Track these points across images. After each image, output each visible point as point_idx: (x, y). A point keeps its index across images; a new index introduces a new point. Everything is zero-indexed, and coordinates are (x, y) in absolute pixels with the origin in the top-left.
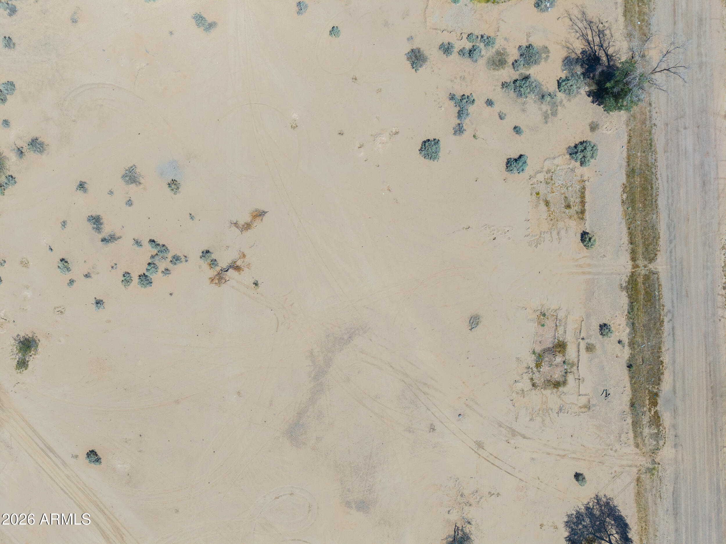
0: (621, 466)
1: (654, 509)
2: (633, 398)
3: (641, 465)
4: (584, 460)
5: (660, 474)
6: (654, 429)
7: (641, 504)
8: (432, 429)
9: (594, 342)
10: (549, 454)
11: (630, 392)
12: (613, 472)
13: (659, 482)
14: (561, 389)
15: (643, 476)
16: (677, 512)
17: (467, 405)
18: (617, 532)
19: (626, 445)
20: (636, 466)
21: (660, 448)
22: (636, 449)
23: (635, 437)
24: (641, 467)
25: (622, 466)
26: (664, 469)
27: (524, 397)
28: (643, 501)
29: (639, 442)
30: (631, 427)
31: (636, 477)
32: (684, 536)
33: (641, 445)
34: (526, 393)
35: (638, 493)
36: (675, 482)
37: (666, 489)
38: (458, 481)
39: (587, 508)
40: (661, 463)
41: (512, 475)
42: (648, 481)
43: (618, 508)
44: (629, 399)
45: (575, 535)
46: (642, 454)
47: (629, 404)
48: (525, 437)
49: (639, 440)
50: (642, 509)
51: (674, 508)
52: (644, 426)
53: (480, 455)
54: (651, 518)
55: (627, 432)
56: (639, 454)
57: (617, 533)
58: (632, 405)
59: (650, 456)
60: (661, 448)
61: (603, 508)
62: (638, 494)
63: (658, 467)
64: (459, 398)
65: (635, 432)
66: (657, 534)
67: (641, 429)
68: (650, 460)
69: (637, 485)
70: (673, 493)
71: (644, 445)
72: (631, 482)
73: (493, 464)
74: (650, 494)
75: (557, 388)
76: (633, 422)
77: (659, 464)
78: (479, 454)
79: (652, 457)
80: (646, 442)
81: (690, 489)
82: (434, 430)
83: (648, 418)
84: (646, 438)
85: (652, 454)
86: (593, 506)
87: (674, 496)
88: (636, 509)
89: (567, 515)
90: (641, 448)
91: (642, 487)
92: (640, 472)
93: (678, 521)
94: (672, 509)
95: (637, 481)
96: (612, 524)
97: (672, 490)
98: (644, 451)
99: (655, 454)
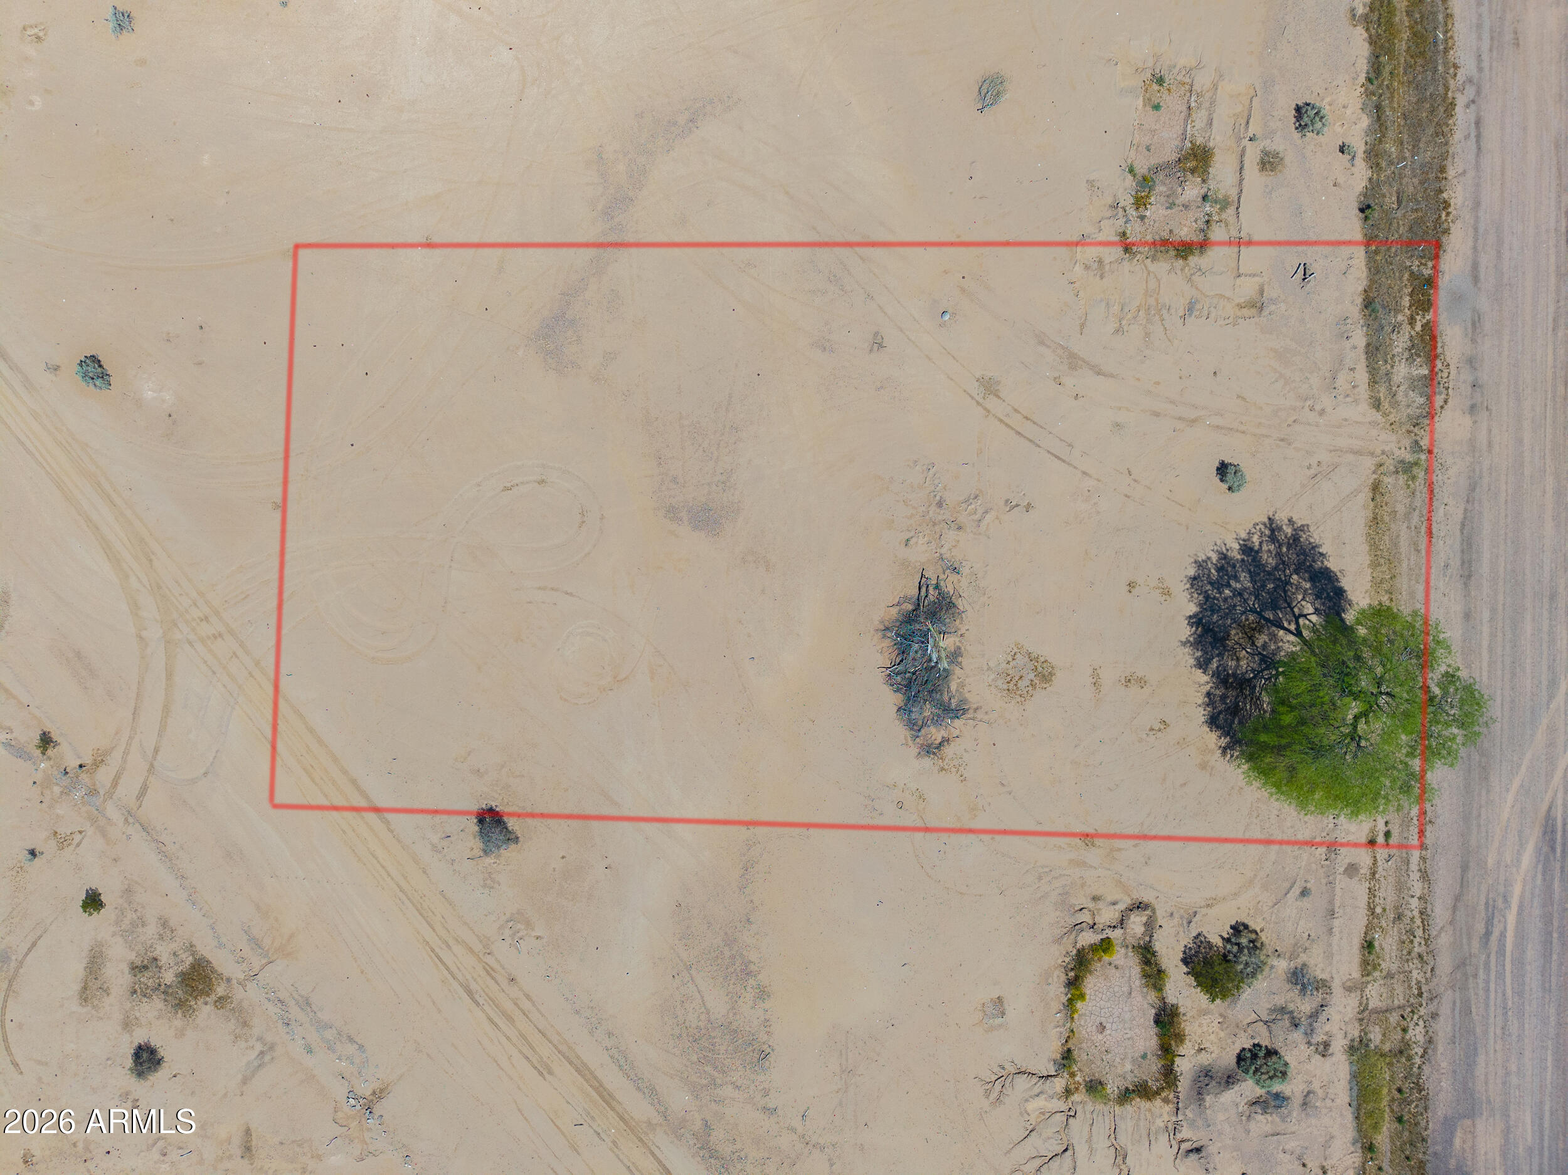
0: (1334, 451)
1: (1412, 563)
2: (1370, 287)
3: (1383, 453)
4: (1243, 432)
6: (1421, 366)
7: (1381, 548)
8: (878, 343)
9: (1280, 149)
10: (1157, 414)
11: (1365, 274)
12: (1314, 464)
14: (1193, 260)
15: (1388, 480)
16: (1471, 571)
17: (963, 290)
18: (1316, 609)
19: (1348, 399)
20: (1372, 454)
22: (1373, 412)
23: (1373, 382)
24: (1385, 456)
25: (1337, 450)
26: (1441, 464)
27: (1102, 277)
28: (1387, 542)
29: (1382, 396)
30: (1363, 357)
31: (1371, 481)
32: (1486, 630)
33: (1386, 405)
34: (1107, 267)
35: (1375, 518)
36: (1468, 498)
37: (1445, 515)
38: (931, 472)
39: (1246, 549)
40: (1435, 451)
41: (1064, 461)
42: (1401, 494)
43: (1321, 551)
44: (1361, 288)
45: (1213, 611)
46: (1388, 426)
47: (1359, 300)
48: (1099, 373)
49: (1383, 392)
50: (1382, 561)
51: (1463, 563)
52: (1397, 359)
53: (989, 411)
54: (1403, 584)
55: (1352, 367)
56: (1381, 425)
57: (1317, 611)
58: (1368, 303)
59: (1409, 432)
60: (1436, 414)
61: (1284, 549)
62: (1375, 520)
63: (1427, 460)
64: (946, 272)
65: (1372, 370)
67: (1389, 367)
68: (1407, 442)
69: (1373, 500)
70: (1463, 525)
71: (1395, 404)
72: (1358, 492)
73: (1019, 433)
74: (1405, 525)
75: (1185, 258)
76: (1368, 345)
78: (985, 409)
79: (1413, 435)
80: (1400, 396)
81: (1506, 516)
82: (881, 346)
83: (1405, 340)
84: (1401, 388)
85: (1414, 426)
86: (1261, 543)
87: (1465, 532)
88: (1368, 557)
89: (1196, 562)
90: (1387, 411)
91: (1385, 508)
92: (1382, 468)
93: (1473, 593)
94: (1459, 563)
95: (1374, 490)
96: (1306, 590)
97: (1460, 516)
98: (1394, 419)
99: (1422, 428)
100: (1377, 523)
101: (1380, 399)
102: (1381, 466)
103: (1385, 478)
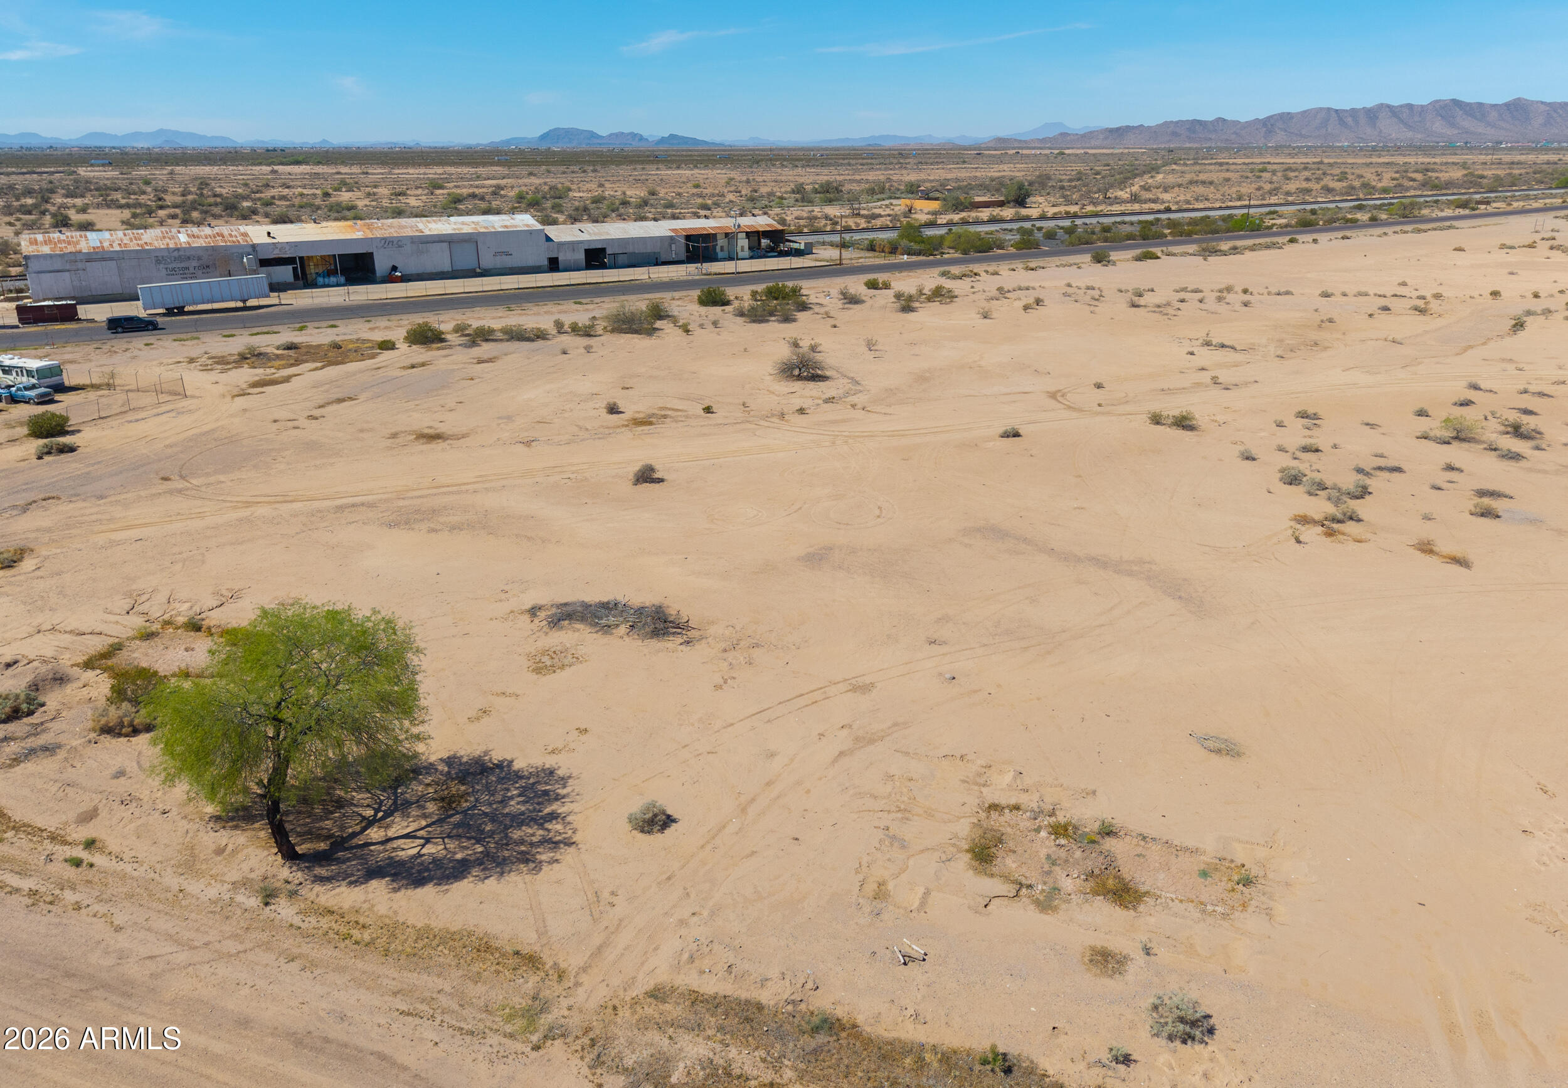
0: (619, 925)
1: (385, 981)
2: (858, 1036)
3: (577, 984)
4: (703, 847)
5: (494, 1039)
6: (689, 1073)
9: (1130, 977)
10: (769, 784)
11: (886, 1034)
12: (614, 900)
13: (466, 1027)
14: (965, 855)
15: (531, 982)
16: (305, 1047)
17: (975, 691)
18: (422, 856)
19: (686, 956)
20: (584, 969)
21: (599, 1071)
22: (650, 986)
23: (695, 999)
24: (571, 984)
25: (617, 929)
26: (507, 1057)
27: (963, 781)
28: (441, 959)
29: (667, 1007)
30: (744, 995)
31: (545, 958)
33: (650, 1010)
34: (975, 787)
35: (488, 948)
36: (422, 1079)
37: (421, 1039)
39: (553, 816)
40: (535, 1054)
41: (753, 716)
42: (497, 996)
43: (492, 878)
44: (860, 1019)
46: (616, 1002)
47: (840, 1012)
48: (841, 754)
49: (673, 1010)
51: (326, 1040)
52: (718, 1047)
54: (370, 964)
55: (734, 970)
56: (621, 993)
57: (419, 855)
58: (829, 1025)
59: (587, 1030)
60: (594, 1074)
61: (523, 848)
62: (485, 947)
63: (528, 1041)
65: (715, 1003)
66: (295, 966)
67: (710, 1032)
68: (575, 1022)
69: (517, 953)
70: (382, 1057)
71: (643, 1024)
72: (542, 933)
74: (448, 989)
75: (970, 850)
76: (760, 1007)
77: (537, 1048)
79: (580, 1033)
80: (654, 1036)
83: (746, 1068)
84: (667, 1041)
85: (592, 1040)
86: (549, 830)
87: (372, 1057)
88: (441, 926)
89: (570, 777)
90: (638, 1008)
91: (493, 968)
92: (556, 976)
93: (270, 1040)
94: (332, 1035)
95: (531, 956)
96: (455, 853)
97: (403, 1058)
98: (621, 1013)
99: (583, 1049)
100: (479, 951)
101: (664, 1001)
102: (560, 976)
103: (537, 979)
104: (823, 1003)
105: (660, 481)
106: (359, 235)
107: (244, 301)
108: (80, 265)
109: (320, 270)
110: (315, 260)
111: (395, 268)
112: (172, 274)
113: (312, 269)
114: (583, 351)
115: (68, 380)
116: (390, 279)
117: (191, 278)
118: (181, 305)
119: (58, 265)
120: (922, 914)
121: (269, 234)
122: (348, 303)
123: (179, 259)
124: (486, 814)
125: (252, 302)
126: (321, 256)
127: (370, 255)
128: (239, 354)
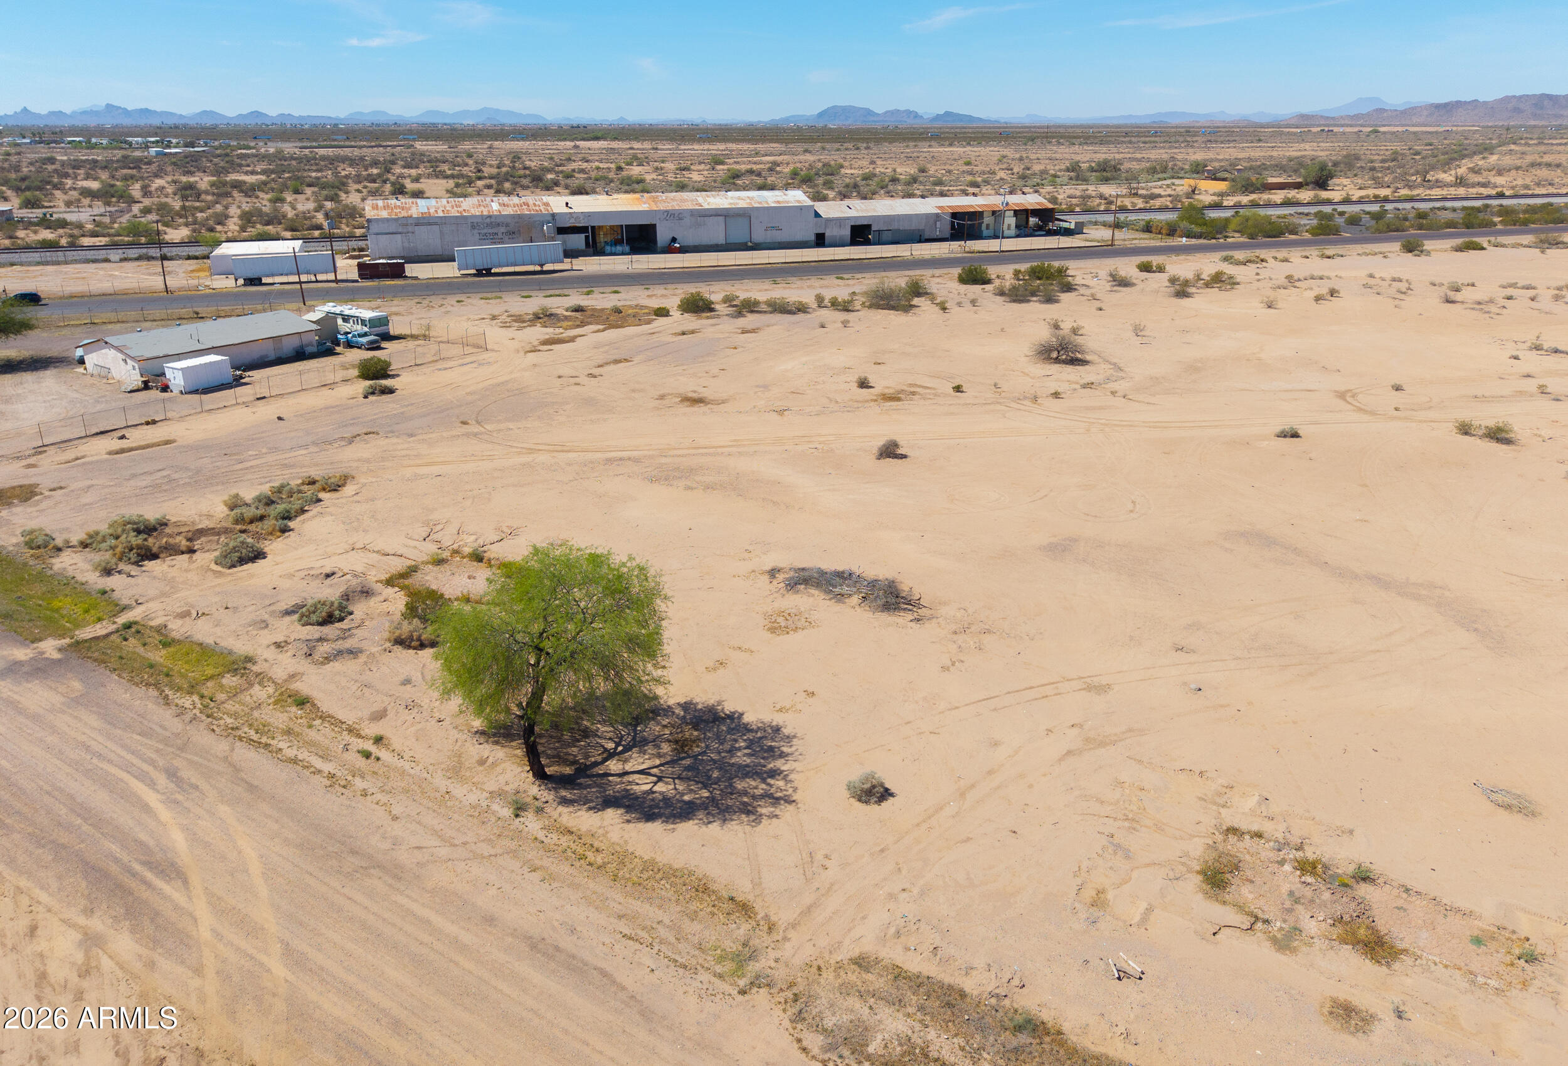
0: (830, 889)
1: (612, 904)
2: (1062, 1043)
3: (786, 939)
4: (918, 825)
5: (705, 976)
6: (886, 1046)
8: (1180, 649)
9: (1375, 1038)
10: (990, 772)
11: (1092, 1048)
12: (827, 863)
13: (680, 960)
15: (743, 929)
16: (539, 951)
18: (654, 792)
19: (892, 930)
20: (794, 926)
21: (799, 1026)
22: (855, 953)
23: (899, 974)
24: (779, 938)
25: (828, 892)
26: (715, 995)
28: (663, 893)
29: (870, 977)
30: (948, 980)
31: (757, 908)
32: (451, 929)
33: (853, 976)
34: (1212, 806)
35: (706, 889)
36: (637, 1001)
37: (639, 964)
39: (774, 773)
40: (740, 998)
41: (980, 701)
42: (711, 936)
43: (715, 824)
44: (1066, 1027)
46: (820, 962)
47: (1046, 1016)
48: (1069, 753)
49: (877, 981)
51: (557, 949)
52: (917, 1026)
53: (1067, 681)
54: (599, 885)
55: (939, 953)
56: (826, 955)
57: (651, 792)
58: (1031, 1026)
59: (791, 985)
60: (795, 1028)
61: (745, 799)
62: (703, 889)
63: (735, 984)
65: (918, 982)
66: (536, 876)
67: (910, 1010)
68: (780, 974)
69: (732, 899)
70: (604, 973)
71: (845, 989)
72: (757, 884)
74: (667, 921)
75: (1203, 872)
76: (963, 995)
77: (743, 992)
78: (1071, 680)
79: (784, 987)
80: (854, 1002)
81: (566, 1032)
83: (943, 1052)
84: (867, 1011)
85: (795, 995)
86: (771, 786)
87: (595, 972)
88: (665, 861)
89: (795, 737)
90: (842, 973)
91: (709, 909)
92: (766, 927)
93: (510, 939)
94: (562, 945)
95: (744, 904)
96: (683, 794)
97: (620, 978)
98: (824, 975)
99: (786, 1002)
100: (697, 890)
101: (867, 970)
102: (770, 928)
103: (749, 927)
104: (1028, 1002)
105: (904, 456)
106: (645, 207)
107: (542, 265)
108: (410, 229)
109: (609, 239)
110: (605, 230)
111: (674, 240)
112: (484, 238)
113: (602, 238)
114: (840, 325)
115: (393, 331)
116: (669, 250)
117: (499, 243)
118: (490, 267)
119: (392, 229)
120: (1143, 930)
121: (567, 204)
122: (630, 271)
123: (491, 225)
124: (715, 761)
125: (547, 267)
126: (610, 226)
127: (653, 226)
128: (534, 314)
